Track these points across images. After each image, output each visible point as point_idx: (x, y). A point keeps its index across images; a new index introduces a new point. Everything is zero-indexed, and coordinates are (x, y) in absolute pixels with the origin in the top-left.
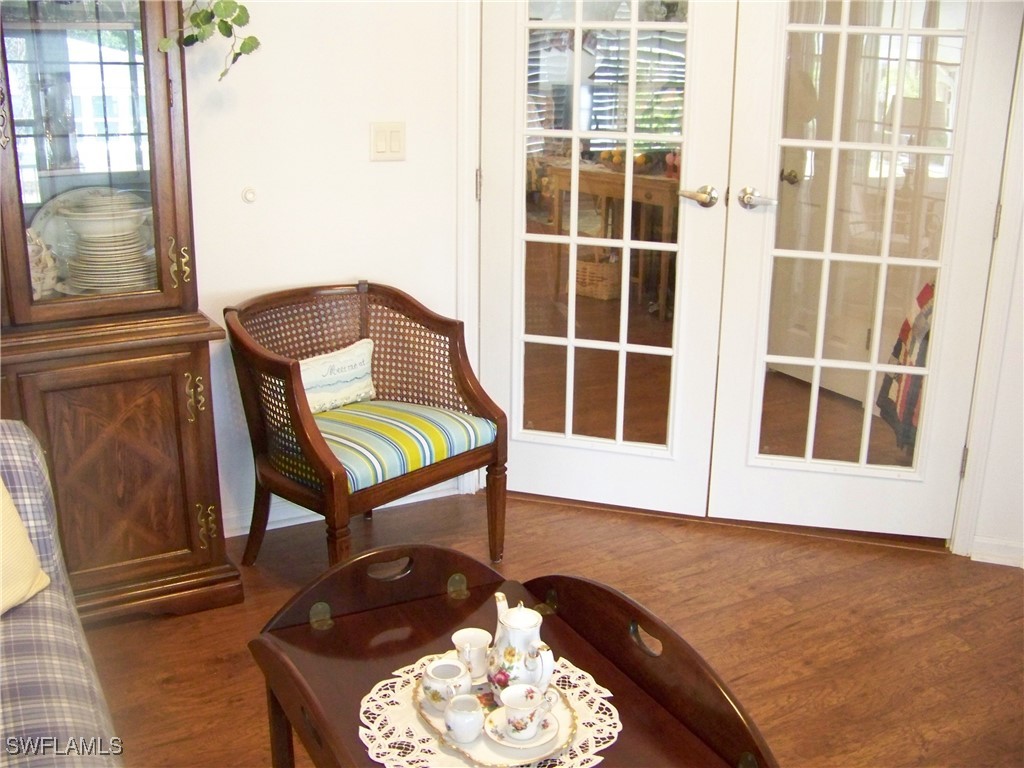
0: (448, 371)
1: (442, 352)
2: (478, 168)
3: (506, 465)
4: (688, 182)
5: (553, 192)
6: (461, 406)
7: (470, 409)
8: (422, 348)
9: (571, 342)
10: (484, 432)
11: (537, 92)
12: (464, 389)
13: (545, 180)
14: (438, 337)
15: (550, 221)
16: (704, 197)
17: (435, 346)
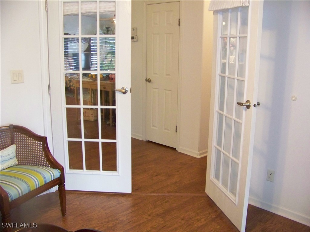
0: (43, 154)
1: (40, 147)
2: (49, 84)
3: (65, 184)
4: (118, 86)
5: (74, 87)
6: (48, 165)
7: (51, 166)
8: (33, 146)
9: (83, 140)
10: (56, 174)
11: (67, 56)
12: (49, 160)
13: (71, 83)
14: (38, 142)
15: (74, 96)
16: (124, 91)
17: (37, 146)
